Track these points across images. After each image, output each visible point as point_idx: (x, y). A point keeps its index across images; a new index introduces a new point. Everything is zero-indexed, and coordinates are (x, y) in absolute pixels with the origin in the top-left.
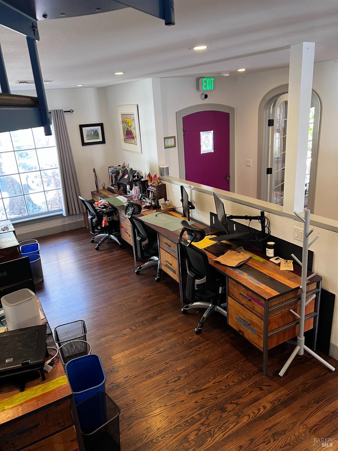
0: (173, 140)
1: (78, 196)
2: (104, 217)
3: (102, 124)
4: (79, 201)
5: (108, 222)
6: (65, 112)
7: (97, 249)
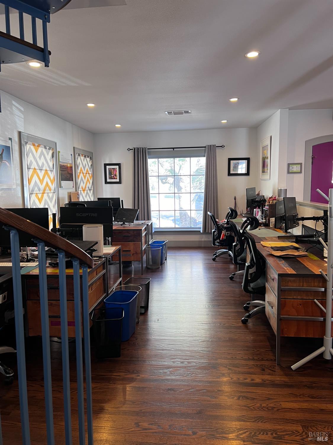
0: (299, 166)
1: (207, 212)
2: (223, 231)
3: (249, 158)
4: (207, 216)
5: (226, 236)
6: (217, 147)
7: (214, 260)
